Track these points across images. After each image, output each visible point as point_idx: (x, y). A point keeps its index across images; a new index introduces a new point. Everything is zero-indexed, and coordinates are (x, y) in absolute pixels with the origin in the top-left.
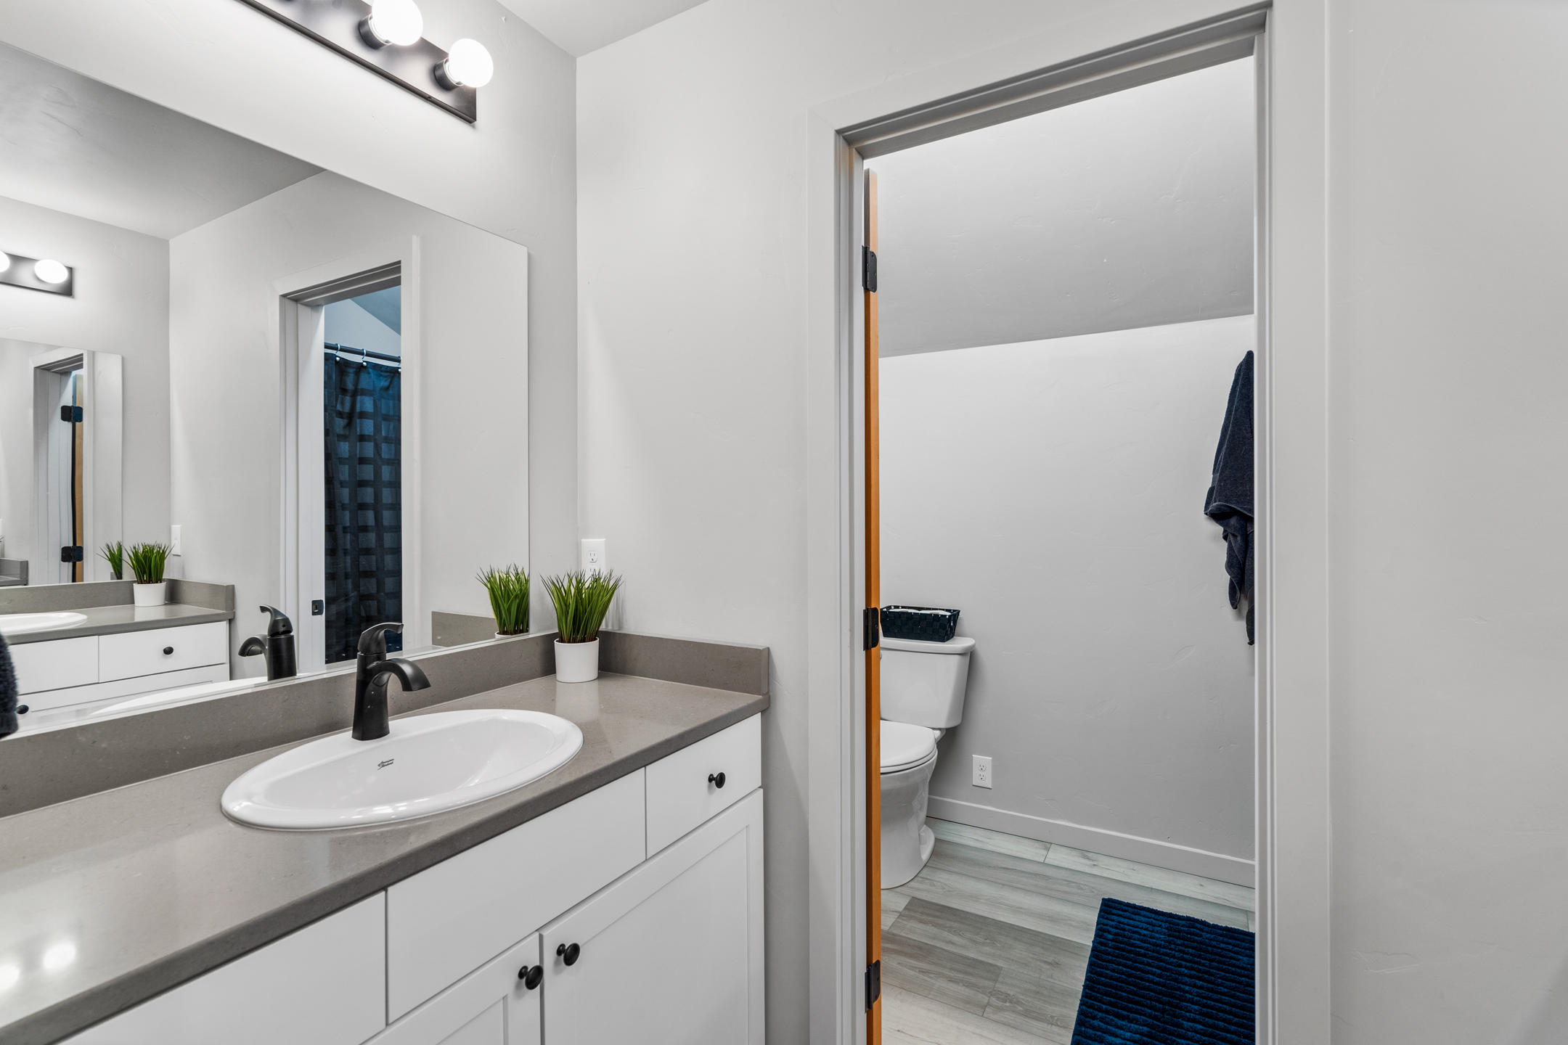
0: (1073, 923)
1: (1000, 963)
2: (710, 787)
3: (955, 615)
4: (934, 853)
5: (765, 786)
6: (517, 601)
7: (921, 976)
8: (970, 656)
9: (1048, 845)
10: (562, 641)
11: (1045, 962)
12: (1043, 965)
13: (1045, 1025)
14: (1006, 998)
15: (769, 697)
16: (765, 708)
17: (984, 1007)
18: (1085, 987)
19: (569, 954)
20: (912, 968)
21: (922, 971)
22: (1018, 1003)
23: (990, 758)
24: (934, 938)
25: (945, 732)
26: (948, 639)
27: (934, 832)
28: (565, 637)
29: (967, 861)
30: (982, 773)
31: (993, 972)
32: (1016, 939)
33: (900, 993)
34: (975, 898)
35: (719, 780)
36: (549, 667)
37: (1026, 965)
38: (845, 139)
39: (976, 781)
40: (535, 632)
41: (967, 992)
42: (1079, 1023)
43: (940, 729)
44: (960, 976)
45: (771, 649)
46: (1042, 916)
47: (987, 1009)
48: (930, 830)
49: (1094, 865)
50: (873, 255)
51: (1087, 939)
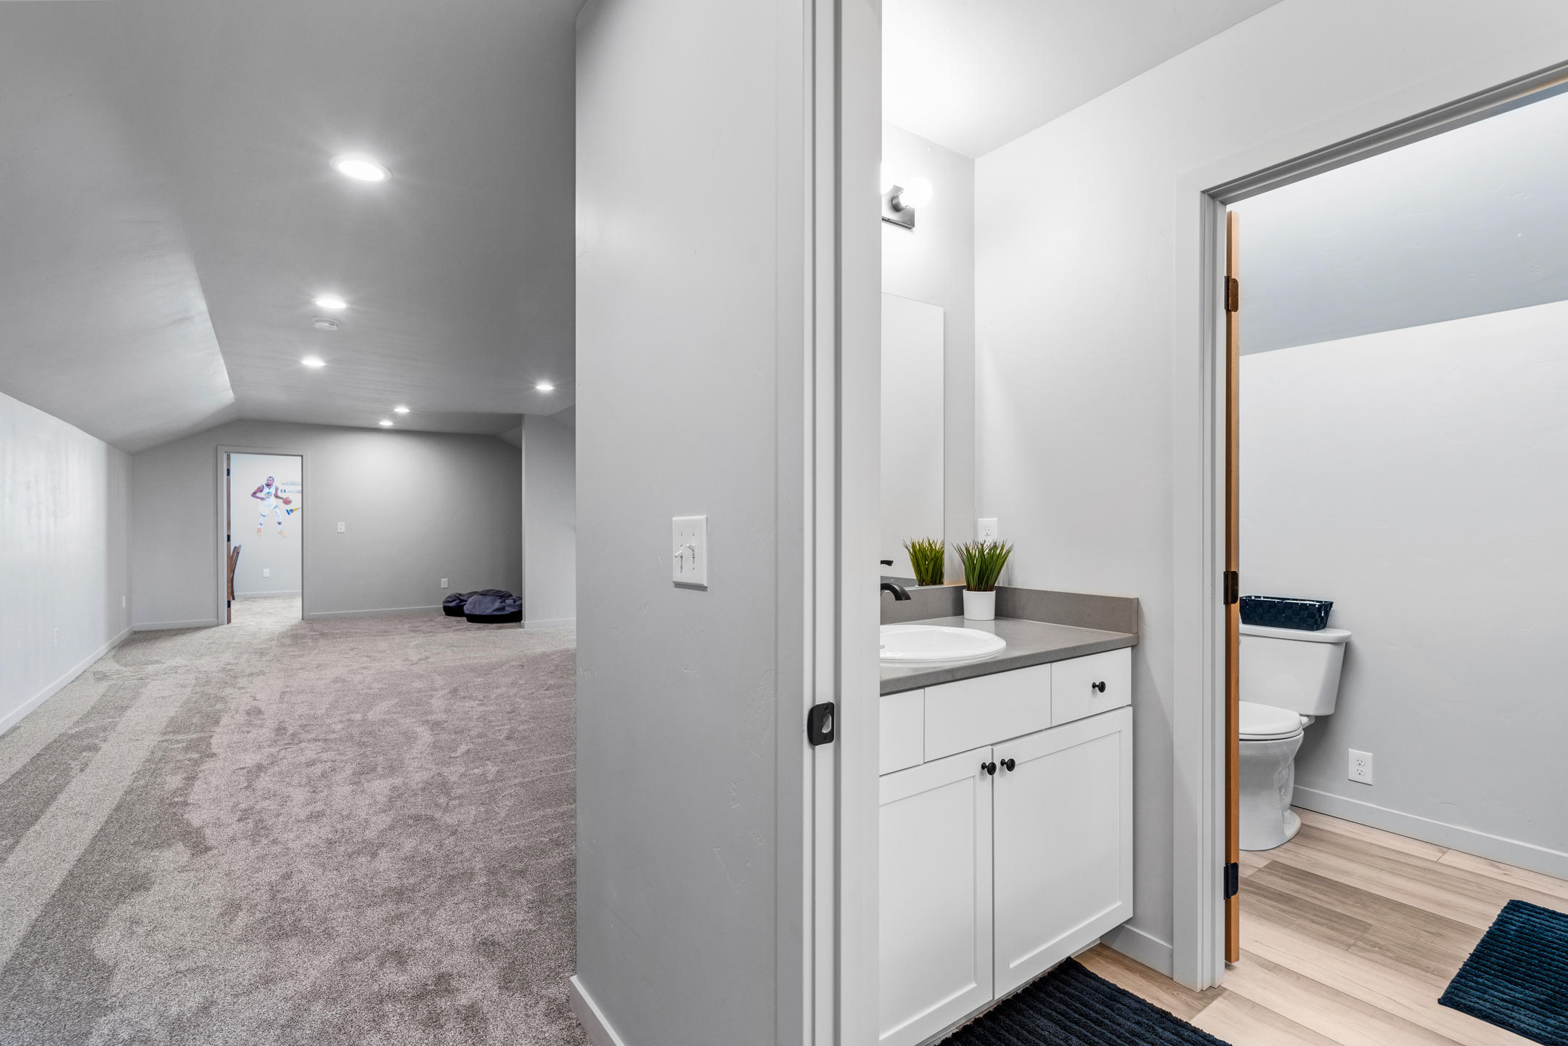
0: (1469, 912)
1: (1370, 921)
2: (1093, 692)
3: (1327, 606)
4: (1298, 834)
5: (1134, 704)
6: (933, 562)
7: (1281, 913)
8: (1346, 649)
9: (1446, 850)
10: (968, 590)
11: (1423, 930)
12: (1422, 932)
13: (1419, 971)
14: (1375, 945)
15: (1138, 637)
16: (1135, 646)
17: (1349, 946)
18: (1472, 955)
19: (1010, 765)
20: (1271, 906)
21: (1283, 911)
22: (1388, 950)
23: (1371, 754)
24: (1298, 892)
25: (1313, 721)
26: (1317, 629)
27: (1301, 819)
28: (972, 586)
29: (1338, 845)
30: (1360, 768)
31: (1365, 927)
32: (1391, 909)
33: (1259, 919)
34: (1348, 873)
35: (1102, 687)
36: (958, 609)
37: (1402, 929)
38: (1210, 195)
39: (1353, 774)
40: (948, 583)
41: (1331, 933)
42: (1459, 975)
43: (1308, 716)
44: (1326, 922)
45: (1140, 599)
46: (1425, 899)
47: (1352, 948)
48: (1296, 816)
49: (1505, 874)
50: (1235, 281)
51: (1485, 926)
